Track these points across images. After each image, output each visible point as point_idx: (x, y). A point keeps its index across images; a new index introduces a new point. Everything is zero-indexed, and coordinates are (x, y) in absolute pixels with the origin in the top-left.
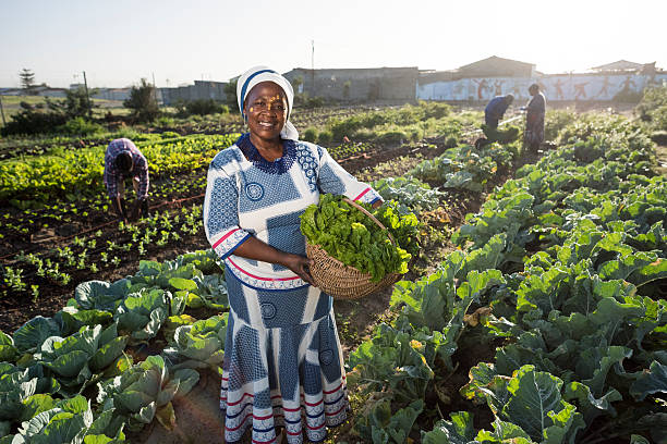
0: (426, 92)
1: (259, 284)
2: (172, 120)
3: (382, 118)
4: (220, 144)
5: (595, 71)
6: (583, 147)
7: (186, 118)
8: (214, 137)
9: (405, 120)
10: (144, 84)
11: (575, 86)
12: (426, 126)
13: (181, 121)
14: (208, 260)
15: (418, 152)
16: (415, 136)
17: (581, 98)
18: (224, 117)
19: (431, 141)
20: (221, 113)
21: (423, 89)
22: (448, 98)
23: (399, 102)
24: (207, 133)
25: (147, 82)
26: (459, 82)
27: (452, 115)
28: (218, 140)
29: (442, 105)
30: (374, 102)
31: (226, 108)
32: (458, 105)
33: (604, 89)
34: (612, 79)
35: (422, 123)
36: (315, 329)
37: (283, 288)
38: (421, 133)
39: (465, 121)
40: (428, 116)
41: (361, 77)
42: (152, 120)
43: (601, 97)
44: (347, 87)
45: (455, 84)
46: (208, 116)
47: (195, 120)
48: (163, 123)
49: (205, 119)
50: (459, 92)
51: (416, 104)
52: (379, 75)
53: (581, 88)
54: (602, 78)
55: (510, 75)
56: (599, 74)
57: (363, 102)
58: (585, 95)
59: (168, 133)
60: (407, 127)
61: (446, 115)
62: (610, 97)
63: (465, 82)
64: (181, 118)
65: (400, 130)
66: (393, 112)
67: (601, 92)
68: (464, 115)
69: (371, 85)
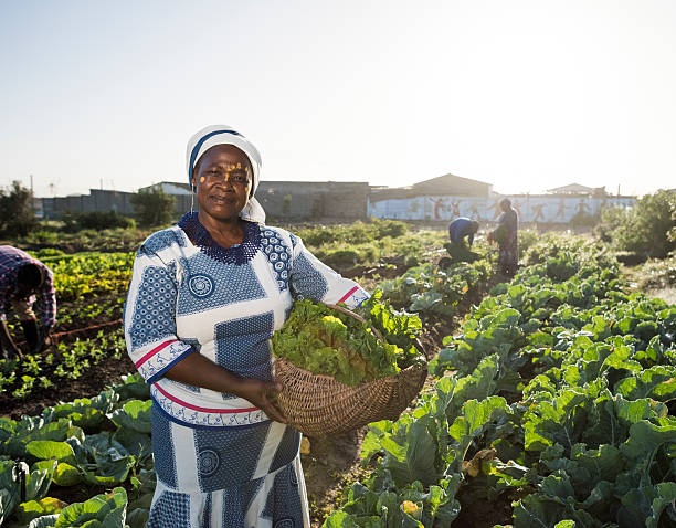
0: (377, 211)
1: (200, 418)
2: (55, 235)
3: (331, 236)
4: (122, 263)
5: (551, 193)
6: (555, 264)
7: (75, 232)
8: (114, 255)
9: (357, 238)
10: (17, 188)
11: (533, 208)
12: (382, 245)
13: (68, 236)
14: (94, 411)
15: (375, 273)
16: (370, 256)
17: (539, 219)
18: (128, 232)
19: (389, 261)
20: (125, 227)
21: (374, 207)
22: (403, 216)
23: (351, 220)
24: (104, 251)
25: (21, 186)
26: (414, 200)
27: (409, 234)
28: (118, 259)
29: (398, 223)
30: (319, 219)
31: (133, 221)
32: (415, 224)
33: (560, 211)
34: (567, 202)
35: (377, 242)
36: (270, 485)
37: (234, 424)
38: (377, 253)
39: (424, 240)
40: (383, 235)
41: (303, 191)
42: (24, 234)
43: (559, 219)
44: (287, 202)
45: (410, 202)
46: (107, 231)
47: (87, 235)
48: (40, 238)
49: (102, 235)
50: (414, 210)
51: (367, 221)
52: (325, 190)
53: (538, 209)
54: (558, 200)
55: (467, 194)
56: (554, 196)
57: (307, 220)
58: (543, 217)
59: (47, 251)
60: (360, 246)
61: (403, 234)
62: (567, 219)
63: (421, 200)
64: (67, 233)
65: (352, 248)
66: (342, 229)
67: (558, 215)
68: (422, 234)
69: (316, 201)
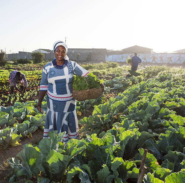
0: (109, 59)
2: (12, 65)
3: (92, 67)
4: (31, 74)
5: (176, 52)
6: (163, 77)
7: (17, 65)
9: (101, 68)
10: (2, 51)
11: (168, 58)
12: (109, 70)
15: (105, 78)
16: (104, 73)
17: (170, 62)
18: (31, 65)
19: (110, 75)
20: (30, 63)
21: (108, 57)
22: (118, 61)
23: (99, 62)
24: (25, 70)
25: (3, 51)
26: (122, 55)
27: (119, 67)
28: (30, 72)
29: (116, 63)
30: (89, 61)
31: (32, 62)
32: (121, 64)
33: (179, 59)
34: (182, 56)
35: (107, 69)
38: (106, 72)
39: (124, 69)
40: (110, 67)
41: (84, 52)
42: (4, 65)
43: (178, 62)
44: (78, 55)
45: (121, 56)
46: (25, 64)
47: (20, 66)
48: (8, 66)
49: (24, 66)
50: (122, 59)
51: (104, 62)
52: (91, 51)
53: (170, 58)
54: (179, 55)
55: (143, 53)
56: (178, 53)
57: (85, 61)
58: (172, 62)
59: (11, 70)
60: (101, 70)
61: (116, 67)
62: (182, 62)
63: (125, 55)
64: (15, 65)
65: (98, 71)
66: (96, 65)
67: (178, 60)
68: (123, 67)
69: (88, 55)
